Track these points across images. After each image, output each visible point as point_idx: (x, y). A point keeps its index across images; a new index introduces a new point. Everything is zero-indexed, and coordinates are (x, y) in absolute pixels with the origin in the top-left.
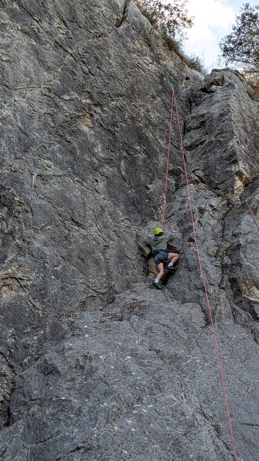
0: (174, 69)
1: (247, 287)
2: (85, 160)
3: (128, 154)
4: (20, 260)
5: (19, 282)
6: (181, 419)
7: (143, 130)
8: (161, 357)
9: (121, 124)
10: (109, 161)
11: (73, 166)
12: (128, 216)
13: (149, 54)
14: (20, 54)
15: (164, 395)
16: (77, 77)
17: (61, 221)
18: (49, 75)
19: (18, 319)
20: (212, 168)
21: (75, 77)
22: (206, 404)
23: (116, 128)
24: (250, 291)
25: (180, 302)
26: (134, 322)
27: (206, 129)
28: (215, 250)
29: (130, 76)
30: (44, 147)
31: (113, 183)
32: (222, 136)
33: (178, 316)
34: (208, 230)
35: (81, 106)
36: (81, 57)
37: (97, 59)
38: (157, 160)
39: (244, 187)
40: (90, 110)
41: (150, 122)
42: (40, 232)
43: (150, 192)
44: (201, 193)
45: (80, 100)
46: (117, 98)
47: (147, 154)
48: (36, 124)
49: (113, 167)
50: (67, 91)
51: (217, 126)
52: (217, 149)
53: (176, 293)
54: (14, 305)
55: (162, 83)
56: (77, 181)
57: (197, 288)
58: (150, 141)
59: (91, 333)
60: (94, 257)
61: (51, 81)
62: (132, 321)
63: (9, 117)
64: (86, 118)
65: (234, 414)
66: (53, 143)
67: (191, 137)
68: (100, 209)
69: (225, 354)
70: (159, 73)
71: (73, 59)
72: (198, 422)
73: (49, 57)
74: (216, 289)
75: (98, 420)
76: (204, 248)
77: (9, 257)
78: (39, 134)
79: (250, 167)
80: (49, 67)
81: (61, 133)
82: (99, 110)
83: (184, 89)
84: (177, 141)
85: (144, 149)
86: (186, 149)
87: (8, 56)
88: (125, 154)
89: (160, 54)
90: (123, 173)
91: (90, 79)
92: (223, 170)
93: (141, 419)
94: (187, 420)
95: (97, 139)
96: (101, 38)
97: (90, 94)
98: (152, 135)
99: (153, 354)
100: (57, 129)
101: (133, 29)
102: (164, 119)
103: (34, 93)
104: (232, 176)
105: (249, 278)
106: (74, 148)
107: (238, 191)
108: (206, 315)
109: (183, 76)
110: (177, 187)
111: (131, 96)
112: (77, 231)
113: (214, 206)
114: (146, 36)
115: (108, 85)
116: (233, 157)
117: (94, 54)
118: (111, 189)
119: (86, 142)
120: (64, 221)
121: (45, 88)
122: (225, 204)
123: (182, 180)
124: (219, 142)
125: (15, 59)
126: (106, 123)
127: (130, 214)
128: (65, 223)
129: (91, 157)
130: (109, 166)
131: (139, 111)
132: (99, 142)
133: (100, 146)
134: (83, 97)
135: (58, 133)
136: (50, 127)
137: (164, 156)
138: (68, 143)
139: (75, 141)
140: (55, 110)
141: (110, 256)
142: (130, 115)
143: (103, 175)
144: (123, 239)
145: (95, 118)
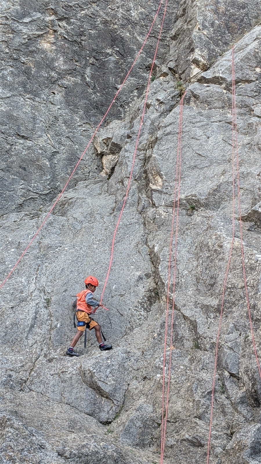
1: (153, 177)
2: (41, 76)
3: (97, 60)
6: (18, 296)
7: (118, 31)
9: (90, 32)
10: (71, 71)
11: (25, 86)
12: (87, 120)
17: (3, 138)
18: (7, 3)
23: (82, 37)
24: (155, 180)
27: (186, 17)
28: (144, 144)
31: (73, 92)
32: (191, 23)
35: (44, 25)
38: (133, 58)
40: (53, 26)
43: (119, 92)
45: (42, 19)
46: (89, 6)
47: (121, 54)
49: (76, 76)
50: (28, 13)
51: (190, 13)
56: (28, 99)
58: (126, 40)
60: (38, 164)
61: (10, 8)
64: (49, 35)
65: (69, 289)
66: (4, 69)
68: (53, 119)
74: (131, 181)
76: (138, 143)
79: (210, 52)
81: (15, 57)
82: (64, 24)
85: (117, 51)
88: (92, 60)
90: (88, 79)
92: (185, 59)
94: (22, 296)
95: (58, 53)
97: (54, 10)
98: (130, 34)
100: (11, 54)
104: (190, 64)
105: (154, 168)
106: (29, 68)
110: (153, 81)
112: (22, 144)
113: (161, 100)
116: (191, 45)
118: (70, 98)
119: (45, 58)
121: (1, 17)
122: (175, 96)
123: (157, 73)
126: (71, 35)
127: (90, 118)
128: (7, 139)
129: (49, 72)
130: (71, 76)
131: (116, 12)
132: (60, 56)
133: (61, 59)
134: (47, 15)
135: (12, 57)
136: (3, 53)
137: (143, 52)
138: (23, 64)
139: (30, 61)
140: (11, 36)
141: (59, 161)
142: (104, 20)
143: (62, 87)
144: (77, 143)
145: (59, 33)
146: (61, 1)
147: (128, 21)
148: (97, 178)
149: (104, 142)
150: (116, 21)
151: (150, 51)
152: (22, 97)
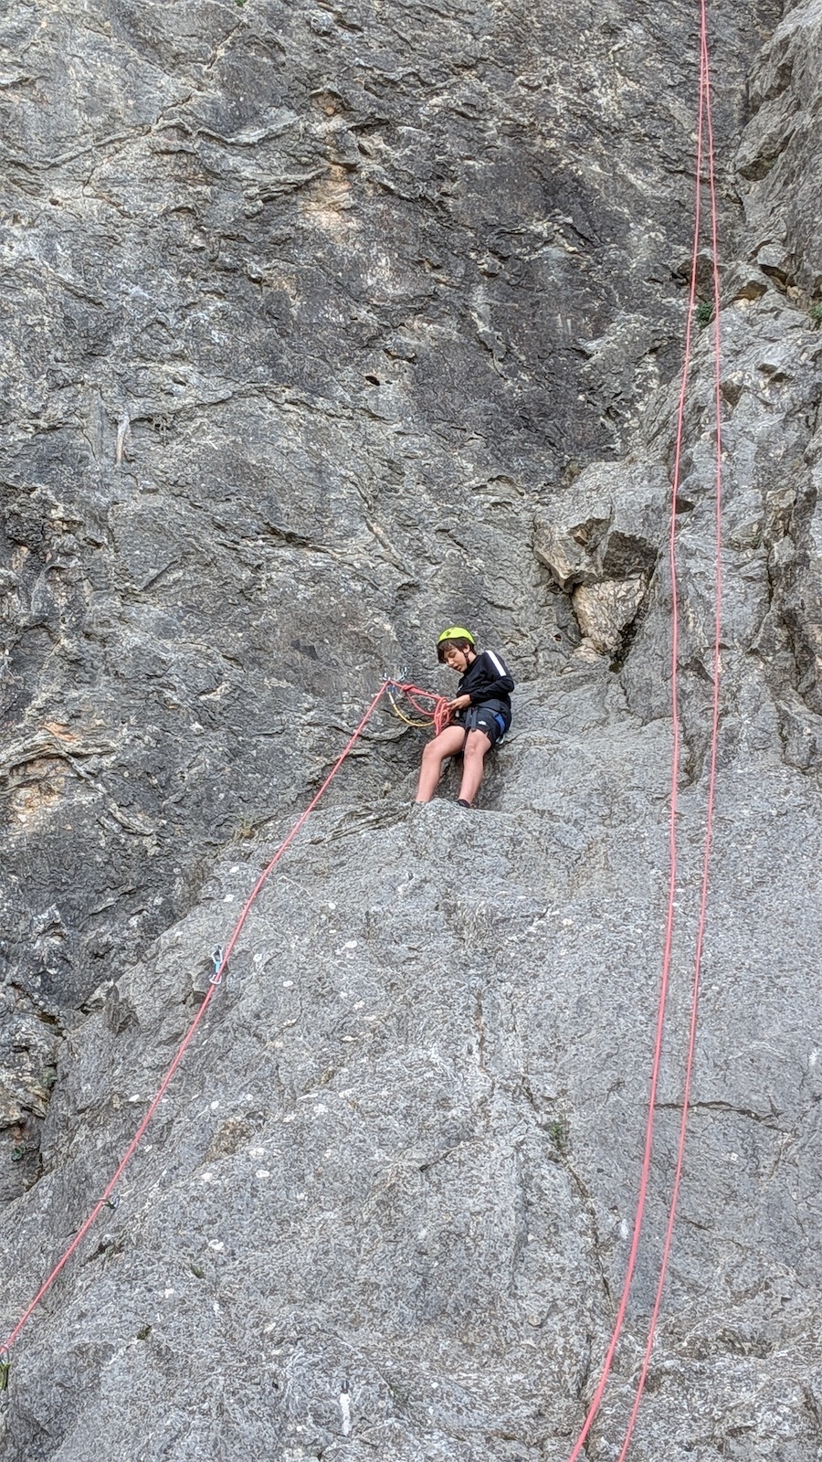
2: (323, 323)
3: (503, 259)
4: (75, 700)
5: (70, 764)
6: (432, 1121)
7: (560, 159)
8: (456, 927)
9: (468, 165)
10: (422, 301)
11: (273, 358)
12: (500, 466)
14: (65, 47)
15: (407, 1050)
16: (289, 56)
17: (225, 546)
18: (179, 82)
19: (71, 877)
22: (547, 1058)
23: (446, 186)
25: (640, 721)
26: (419, 823)
28: (752, 524)
30: (160, 323)
31: (440, 373)
34: (746, 457)
35: (310, 149)
38: (622, 247)
40: (343, 152)
41: (594, 125)
42: (144, 597)
43: (594, 366)
44: (760, 327)
45: (303, 131)
46: (454, 79)
47: (582, 236)
48: (129, 258)
49: (440, 317)
50: (251, 113)
53: (632, 694)
54: (52, 837)
56: (292, 403)
57: (682, 666)
58: (593, 189)
59: (245, 889)
60: (355, 633)
61: (189, 98)
62: (416, 822)
63: (27, 264)
64: (330, 183)
65: (629, 1078)
66: (194, 304)
67: (759, 130)
68: (383, 471)
73: (177, 23)
74: (733, 657)
76: (722, 524)
77: (36, 697)
78: (143, 287)
80: (176, 56)
81: (228, 260)
82: (376, 142)
84: (713, 156)
85: (567, 224)
86: (747, 178)
87: (21, 66)
88: (487, 262)
90: (483, 328)
91: (340, 45)
94: (448, 1120)
95: (370, 242)
97: (340, 97)
98: (602, 166)
100: (212, 252)
102: (657, 94)
103: (124, 158)
106: (280, 298)
108: (691, 752)
110: (706, 320)
111: (512, 57)
112: (290, 563)
113: (776, 369)
118: (430, 395)
119: (332, 260)
120: (238, 543)
121: (165, 129)
123: (717, 291)
125: (46, 69)
126: (406, 178)
127: (509, 460)
128: (239, 547)
129: (349, 308)
130: (423, 320)
131: (544, 97)
132: (380, 251)
133: (384, 261)
134: (317, 116)
135: (216, 263)
136: (185, 251)
137: (654, 226)
138: (257, 286)
139: (282, 272)
140: (206, 190)
141: (423, 616)
142: (508, 122)
143: (399, 357)
144: (477, 548)
145: (363, 175)
146: (360, 66)
147: (589, 123)
148: (570, 669)
149: (577, 539)
150: (551, 124)
151: (679, 219)
152: (271, 400)
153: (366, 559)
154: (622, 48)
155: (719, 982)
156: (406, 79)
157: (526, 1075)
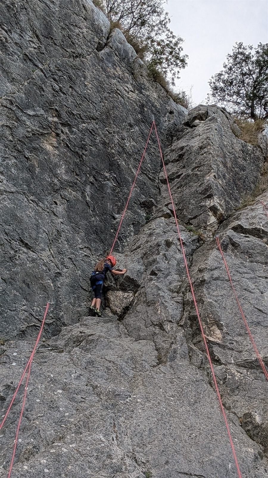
0: (158, 101)
1: (208, 326)
2: (44, 179)
3: (96, 180)
6: (107, 462)
7: (115, 157)
8: (97, 394)
9: (91, 148)
10: (72, 184)
11: (29, 184)
12: (88, 244)
13: (131, 82)
15: (92, 434)
16: (45, 93)
17: (7, 240)
18: (13, 87)
20: (186, 202)
21: (43, 93)
22: (140, 448)
23: (84, 152)
24: (211, 331)
25: (134, 339)
26: (74, 354)
27: (184, 163)
28: (178, 285)
29: (106, 100)
31: (75, 208)
32: (199, 169)
33: (128, 353)
34: (174, 264)
35: (47, 124)
36: (52, 74)
37: (70, 78)
38: (128, 189)
39: (218, 224)
40: (57, 129)
41: (124, 150)
43: (117, 222)
44: (171, 227)
45: (46, 118)
46: (89, 121)
47: (118, 182)
49: (76, 190)
50: (32, 106)
51: (196, 159)
52: (193, 183)
53: (131, 329)
55: (142, 112)
56: (32, 201)
57: (154, 324)
58: (122, 169)
59: (20, 362)
60: (42, 283)
61: (15, 93)
62: (73, 354)
64: (51, 137)
65: (170, 461)
66: (8, 158)
67: (168, 170)
68: (56, 233)
69: (173, 395)
70: (140, 102)
71: (43, 75)
72: (126, 467)
73: (15, 69)
74: (174, 326)
75: (7, 458)
76: (167, 283)
79: (226, 203)
80: (13, 79)
81: (19, 148)
82: (66, 130)
83: (166, 122)
84: (153, 173)
85: (114, 177)
86: (162, 183)
88: (92, 179)
89: (143, 84)
90: (88, 199)
91: (60, 97)
92: (197, 204)
93: (59, 458)
94: (113, 463)
95: (61, 159)
96: (78, 59)
97: (58, 112)
98: (125, 163)
99: (89, 389)
100: (15, 144)
101: (116, 55)
102: (141, 149)
104: (206, 211)
105: (210, 316)
106: (33, 166)
107: (212, 228)
108: (160, 354)
109: (167, 109)
110: (148, 220)
111: (105, 121)
112: (26, 253)
113: (183, 240)
114: (130, 64)
115: (80, 106)
116: (208, 191)
117: (68, 73)
118: (71, 214)
119: (48, 161)
120: (11, 241)
121: (6, 99)
122: (195, 240)
123: (153, 213)
124: (196, 176)
126: (73, 144)
127: (91, 243)
129: (52, 177)
130: (72, 190)
131: (112, 137)
132: (63, 163)
133: (63, 167)
134: (50, 115)
135: (16, 148)
136: (7, 140)
137: (137, 187)
138: (27, 160)
139: (35, 158)
140: (16, 123)
141: (62, 285)
142: (102, 140)
143: (64, 198)
144: (79, 268)
145: (61, 138)
146: (65, 105)
147: (123, 150)
150: (113, 145)
151: (143, 187)
152: (26, 197)
153: (48, 260)
154: (134, 132)
155: (195, 433)
156: (77, 115)
157: (133, 452)
